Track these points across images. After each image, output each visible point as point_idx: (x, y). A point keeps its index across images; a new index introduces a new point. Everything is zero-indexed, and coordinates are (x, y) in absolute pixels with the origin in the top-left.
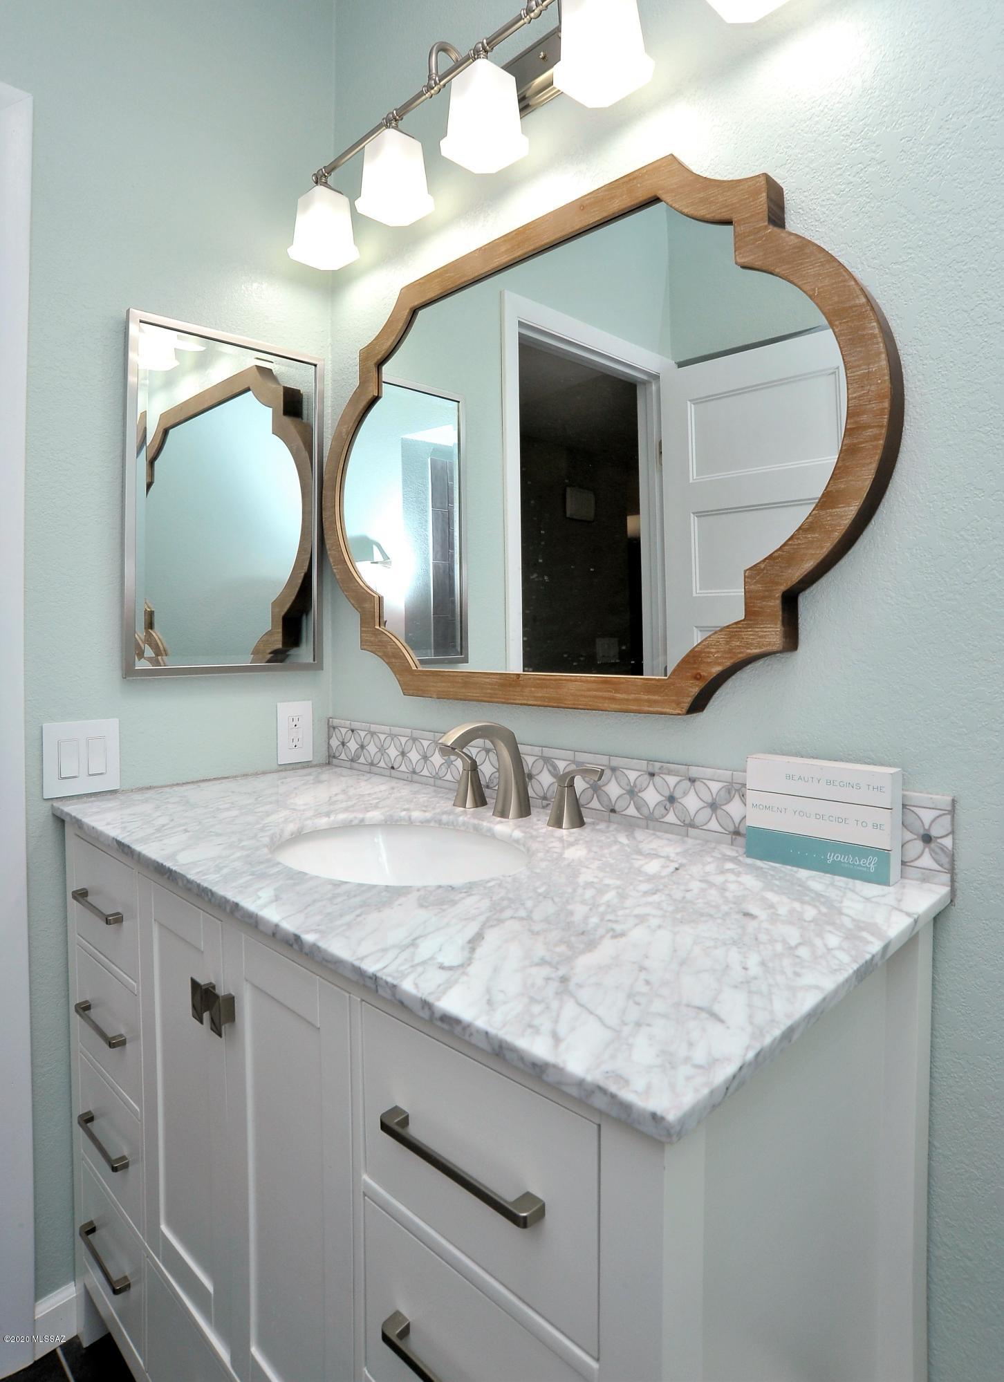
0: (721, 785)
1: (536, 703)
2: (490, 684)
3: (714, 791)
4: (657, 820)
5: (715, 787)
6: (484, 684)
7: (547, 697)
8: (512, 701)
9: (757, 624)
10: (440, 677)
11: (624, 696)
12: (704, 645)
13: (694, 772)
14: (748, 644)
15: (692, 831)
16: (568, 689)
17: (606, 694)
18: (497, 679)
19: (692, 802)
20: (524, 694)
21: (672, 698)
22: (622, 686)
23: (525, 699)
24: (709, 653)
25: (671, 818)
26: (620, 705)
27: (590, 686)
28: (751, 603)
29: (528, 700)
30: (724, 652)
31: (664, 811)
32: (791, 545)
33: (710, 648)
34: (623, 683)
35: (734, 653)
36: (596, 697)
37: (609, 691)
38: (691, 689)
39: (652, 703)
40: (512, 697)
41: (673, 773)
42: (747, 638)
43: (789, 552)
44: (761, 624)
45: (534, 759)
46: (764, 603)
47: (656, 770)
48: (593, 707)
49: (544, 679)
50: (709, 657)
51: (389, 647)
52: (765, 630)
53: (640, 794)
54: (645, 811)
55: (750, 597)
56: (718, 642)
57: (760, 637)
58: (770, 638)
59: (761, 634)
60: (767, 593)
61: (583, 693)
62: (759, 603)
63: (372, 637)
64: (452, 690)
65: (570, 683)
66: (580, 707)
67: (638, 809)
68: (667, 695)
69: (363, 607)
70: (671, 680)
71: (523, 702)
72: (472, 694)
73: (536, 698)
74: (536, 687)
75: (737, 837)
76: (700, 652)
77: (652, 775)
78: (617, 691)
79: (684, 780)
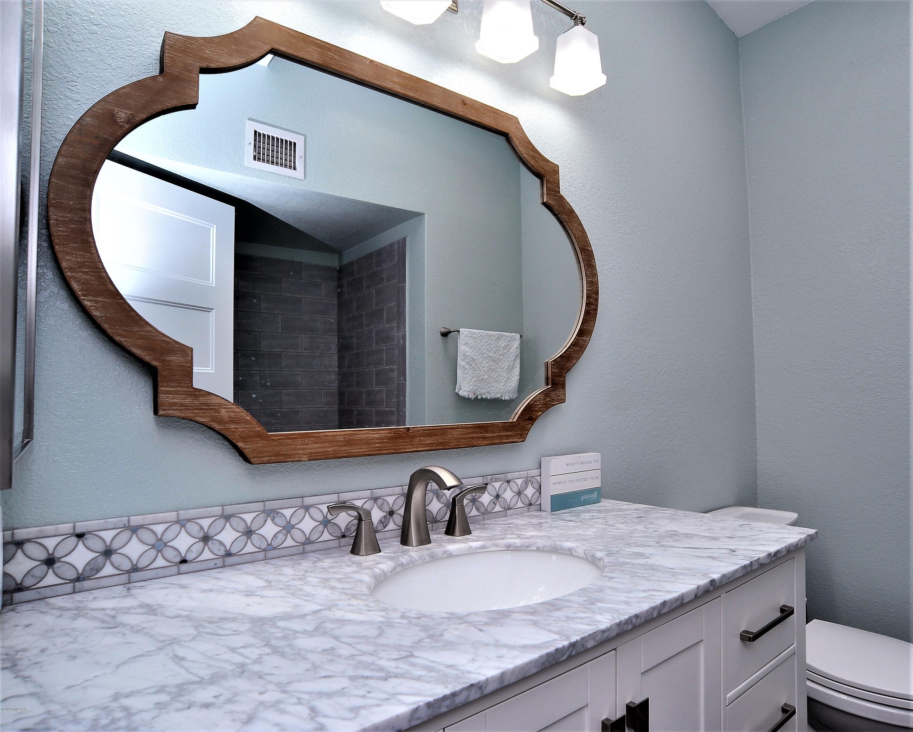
0: (522, 480)
1: (425, 449)
2: (378, 439)
3: (519, 484)
4: (490, 513)
5: (519, 482)
6: (371, 440)
7: (435, 443)
8: (403, 450)
9: (556, 389)
10: (312, 439)
11: (492, 435)
12: (534, 401)
13: (509, 476)
14: (553, 400)
15: (509, 512)
16: (452, 435)
17: (479, 435)
18: (388, 433)
19: (508, 495)
20: (414, 443)
21: (518, 432)
22: (490, 428)
23: (415, 448)
24: (536, 405)
25: (498, 508)
26: (488, 441)
27: (469, 431)
28: (554, 378)
29: (417, 447)
30: (543, 404)
31: (494, 505)
32: (569, 351)
33: (537, 402)
34: (490, 426)
35: (547, 404)
36: (472, 438)
37: (481, 433)
38: (528, 426)
39: (507, 437)
40: (402, 447)
41: (498, 480)
42: (552, 397)
43: (568, 354)
44: (558, 389)
45: (394, 498)
46: (559, 379)
47: (489, 481)
48: (471, 445)
49: (432, 430)
50: (536, 407)
51: (223, 410)
52: (559, 392)
53: (479, 500)
54: (482, 510)
55: (554, 376)
56: (540, 399)
57: (558, 396)
58: (562, 396)
59: (558, 394)
60: (560, 374)
61: (463, 436)
62: (557, 379)
63: (186, 398)
64: (330, 449)
65: (453, 431)
66: (462, 446)
67: (478, 510)
68: (515, 431)
69: (164, 361)
70: (518, 422)
71: (413, 450)
72: (357, 451)
73: (426, 445)
74: (425, 437)
75: (531, 506)
76: (532, 404)
77: (508, 482)
78: (486, 432)
79: (504, 483)
